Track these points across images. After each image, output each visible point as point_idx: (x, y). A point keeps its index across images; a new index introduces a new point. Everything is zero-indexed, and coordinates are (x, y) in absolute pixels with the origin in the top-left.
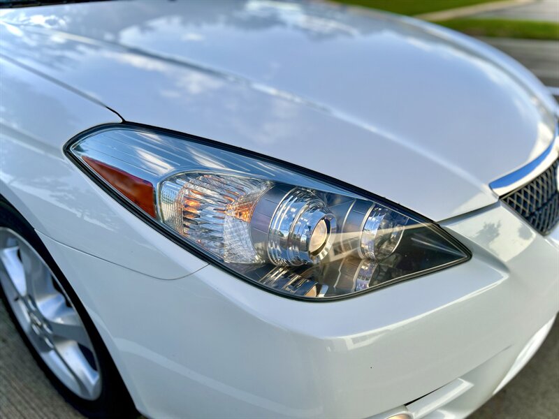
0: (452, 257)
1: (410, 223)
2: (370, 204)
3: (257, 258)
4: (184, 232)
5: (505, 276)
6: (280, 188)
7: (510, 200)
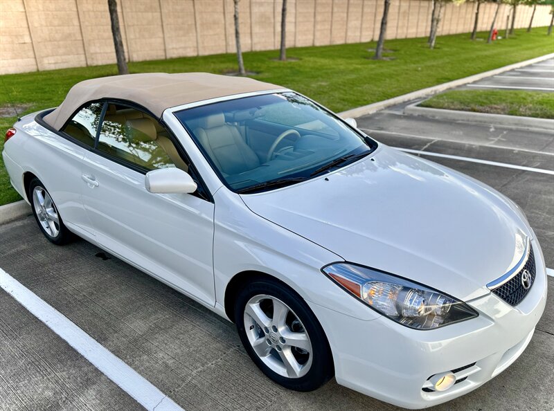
0: (471, 315)
1: (454, 302)
2: (439, 295)
3: (397, 313)
4: (371, 303)
5: (493, 323)
6: (406, 289)
7: (496, 291)
